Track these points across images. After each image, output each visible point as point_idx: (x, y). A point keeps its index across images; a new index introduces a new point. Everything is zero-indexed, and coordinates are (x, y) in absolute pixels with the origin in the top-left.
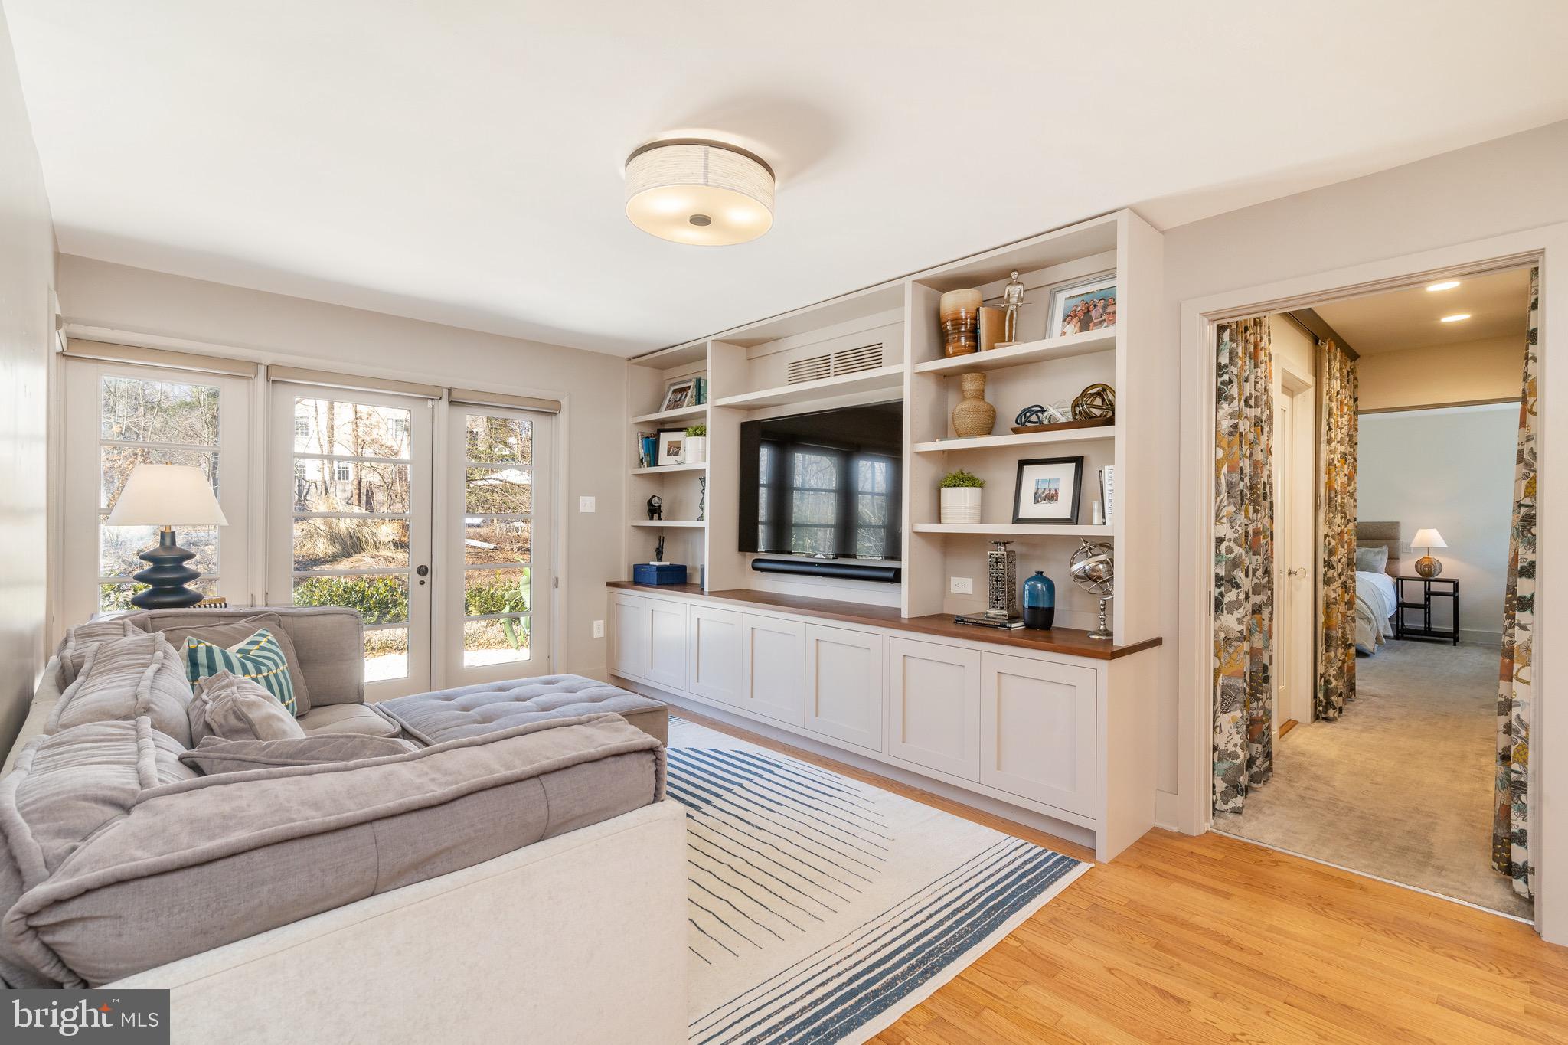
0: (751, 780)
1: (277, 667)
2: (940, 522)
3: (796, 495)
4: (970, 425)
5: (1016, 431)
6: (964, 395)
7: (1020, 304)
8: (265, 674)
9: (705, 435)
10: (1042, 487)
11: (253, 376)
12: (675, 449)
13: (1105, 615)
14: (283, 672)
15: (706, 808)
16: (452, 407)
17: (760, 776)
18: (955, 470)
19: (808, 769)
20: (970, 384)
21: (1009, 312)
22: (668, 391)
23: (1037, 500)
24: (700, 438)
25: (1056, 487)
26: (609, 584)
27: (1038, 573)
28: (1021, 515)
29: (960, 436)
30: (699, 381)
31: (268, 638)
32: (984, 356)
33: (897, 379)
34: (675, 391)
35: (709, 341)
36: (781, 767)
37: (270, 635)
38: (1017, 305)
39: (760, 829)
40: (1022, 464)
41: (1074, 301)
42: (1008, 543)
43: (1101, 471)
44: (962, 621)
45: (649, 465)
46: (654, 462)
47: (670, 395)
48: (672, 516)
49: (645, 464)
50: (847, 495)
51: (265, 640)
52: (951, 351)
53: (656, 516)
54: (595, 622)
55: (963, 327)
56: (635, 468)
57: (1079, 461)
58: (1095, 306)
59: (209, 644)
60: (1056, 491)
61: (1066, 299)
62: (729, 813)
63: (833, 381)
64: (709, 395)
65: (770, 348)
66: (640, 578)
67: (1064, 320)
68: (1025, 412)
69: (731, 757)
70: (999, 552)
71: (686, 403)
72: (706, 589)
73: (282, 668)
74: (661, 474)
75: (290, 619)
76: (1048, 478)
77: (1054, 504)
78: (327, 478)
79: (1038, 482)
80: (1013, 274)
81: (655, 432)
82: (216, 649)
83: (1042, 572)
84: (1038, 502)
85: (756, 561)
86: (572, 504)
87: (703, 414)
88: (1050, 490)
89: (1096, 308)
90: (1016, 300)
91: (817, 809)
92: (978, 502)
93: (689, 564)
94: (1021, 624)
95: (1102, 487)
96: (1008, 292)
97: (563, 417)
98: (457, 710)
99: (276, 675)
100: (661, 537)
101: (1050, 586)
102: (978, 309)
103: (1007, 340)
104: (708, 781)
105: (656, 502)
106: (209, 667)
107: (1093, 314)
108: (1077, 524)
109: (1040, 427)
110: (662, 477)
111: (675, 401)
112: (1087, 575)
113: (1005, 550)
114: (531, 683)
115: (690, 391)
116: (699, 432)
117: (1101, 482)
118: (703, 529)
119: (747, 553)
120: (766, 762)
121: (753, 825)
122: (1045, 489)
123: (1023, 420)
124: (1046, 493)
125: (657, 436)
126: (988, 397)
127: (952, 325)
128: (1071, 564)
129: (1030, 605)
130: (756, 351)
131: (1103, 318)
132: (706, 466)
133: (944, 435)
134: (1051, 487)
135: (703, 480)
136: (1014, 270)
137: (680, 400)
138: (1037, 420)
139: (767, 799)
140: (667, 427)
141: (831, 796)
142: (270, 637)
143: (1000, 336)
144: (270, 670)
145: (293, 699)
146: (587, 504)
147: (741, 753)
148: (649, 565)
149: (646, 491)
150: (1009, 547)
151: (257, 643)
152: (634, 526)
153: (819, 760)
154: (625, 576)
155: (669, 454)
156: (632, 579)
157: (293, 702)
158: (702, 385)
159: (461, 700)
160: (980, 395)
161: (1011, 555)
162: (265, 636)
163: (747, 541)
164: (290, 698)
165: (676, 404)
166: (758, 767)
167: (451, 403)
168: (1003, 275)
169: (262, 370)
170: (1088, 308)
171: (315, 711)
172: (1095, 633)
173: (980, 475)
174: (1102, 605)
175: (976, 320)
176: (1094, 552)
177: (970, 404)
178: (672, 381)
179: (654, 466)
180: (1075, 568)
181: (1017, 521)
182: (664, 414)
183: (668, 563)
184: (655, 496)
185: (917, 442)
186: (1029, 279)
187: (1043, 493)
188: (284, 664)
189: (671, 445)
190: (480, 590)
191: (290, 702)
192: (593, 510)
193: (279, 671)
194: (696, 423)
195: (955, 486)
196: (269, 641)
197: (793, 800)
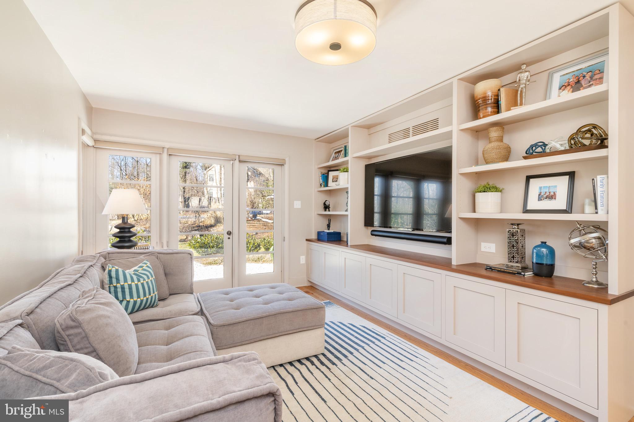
0: (368, 345)
1: (148, 278)
2: (474, 211)
3: (393, 199)
4: (495, 156)
5: (525, 158)
6: (490, 140)
7: (528, 83)
8: (142, 282)
9: (348, 172)
10: (543, 191)
11: (162, 153)
12: (335, 179)
13: (596, 272)
14: (151, 281)
15: (345, 360)
16: (240, 163)
17: (374, 343)
18: (483, 183)
19: (399, 341)
20: (494, 133)
21: (520, 89)
22: (333, 152)
23: (540, 198)
24: (346, 173)
25: (554, 191)
26: (307, 240)
27: (542, 242)
28: (529, 208)
29: (487, 163)
30: (346, 147)
31: (147, 265)
32: (504, 115)
33: (449, 135)
34: (336, 153)
35: (350, 126)
36: (384, 338)
37: (149, 263)
38: (525, 84)
39: (372, 379)
40: (528, 178)
41: (567, 77)
42: (520, 224)
43: (593, 179)
44: (490, 268)
45: (324, 187)
46: (327, 185)
47: (333, 154)
48: (335, 210)
49: (323, 186)
50: (418, 200)
51: (145, 265)
52: (481, 116)
53: (327, 210)
54: (301, 257)
55: (490, 100)
56: (318, 188)
57: (572, 175)
58: (584, 77)
59: (117, 268)
60: (554, 193)
61: (561, 76)
62: (356, 365)
63: (412, 139)
64: (349, 153)
65: (378, 128)
66: (321, 238)
67: (560, 89)
68: (532, 146)
69: (360, 329)
70: (514, 230)
71: (340, 157)
72: (349, 244)
73: (151, 279)
74: (330, 191)
75: (163, 255)
76: (548, 186)
77: (553, 201)
78: (219, 196)
79: (541, 188)
80: (523, 66)
81: (327, 172)
82: (120, 270)
83: (546, 242)
84: (541, 200)
85: (373, 231)
86: (291, 204)
87: (347, 161)
88: (550, 193)
89: (585, 78)
90: (524, 81)
91: (404, 369)
92: (499, 201)
93: (342, 231)
94: (532, 273)
95: (594, 189)
96: (519, 77)
97: (286, 166)
98: (228, 300)
99: (147, 283)
100: (330, 219)
101: (552, 252)
102: (499, 90)
103: (519, 104)
104: (347, 343)
105: (327, 203)
106: (116, 279)
107: (583, 82)
108: (571, 213)
109: (543, 154)
110: (330, 192)
111: (336, 157)
112: (582, 245)
113: (518, 228)
114: (265, 287)
115: (342, 152)
116: (345, 170)
117: (594, 186)
118: (347, 215)
119: (369, 227)
120: (377, 334)
121: (368, 375)
122: (546, 192)
123: (531, 151)
124: (547, 194)
125: (328, 173)
126: (506, 140)
127: (482, 101)
128: (570, 239)
129: (537, 262)
130: (373, 130)
131: (591, 83)
132: (349, 186)
133: (477, 164)
134: (551, 191)
135: (347, 192)
136: (524, 64)
137: (337, 157)
138: (541, 150)
139: (377, 358)
140: (332, 169)
141: (412, 361)
142: (149, 264)
143: (514, 102)
144: (144, 280)
145: (156, 293)
146: (297, 204)
147: (364, 327)
148: (324, 232)
149: (322, 198)
150: (520, 227)
151: (141, 267)
152: (318, 214)
153: (406, 336)
154: (314, 236)
155: (333, 182)
156: (316, 238)
157: (155, 295)
158: (347, 148)
159: (231, 295)
160: (501, 139)
161: (523, 231)
162: (146, 264)
163: (368, 222)
164: (154, 293)
165: (336, 158)
166: (373, 337)
167: (240, 161)
168: (517, 68)
169: (166, 150)
170: (579, 79)
171: (171, 296)
172: (589, 283)
173: (500, 186)
174: (594, 265)
175: (498, 96)
176: (587, 231)
177: (494, 144)
178: (335, 148)
179: (326, 187)
180: (573, 241)
181: (526, 211)
182: (331, 163)
183: (332, 231)
184: (326, 201)
185: (460, 168)
186: (534, 68)
187: (545, 194)
188: (152, 277)
189: (333, 178)
190: (265, 239)
191: (154, 294)
192: (300, 207)
193: (149, 280)
194: (344, 166)
195: (484, 192)
196: (147, 266)
197: (391, 360)
